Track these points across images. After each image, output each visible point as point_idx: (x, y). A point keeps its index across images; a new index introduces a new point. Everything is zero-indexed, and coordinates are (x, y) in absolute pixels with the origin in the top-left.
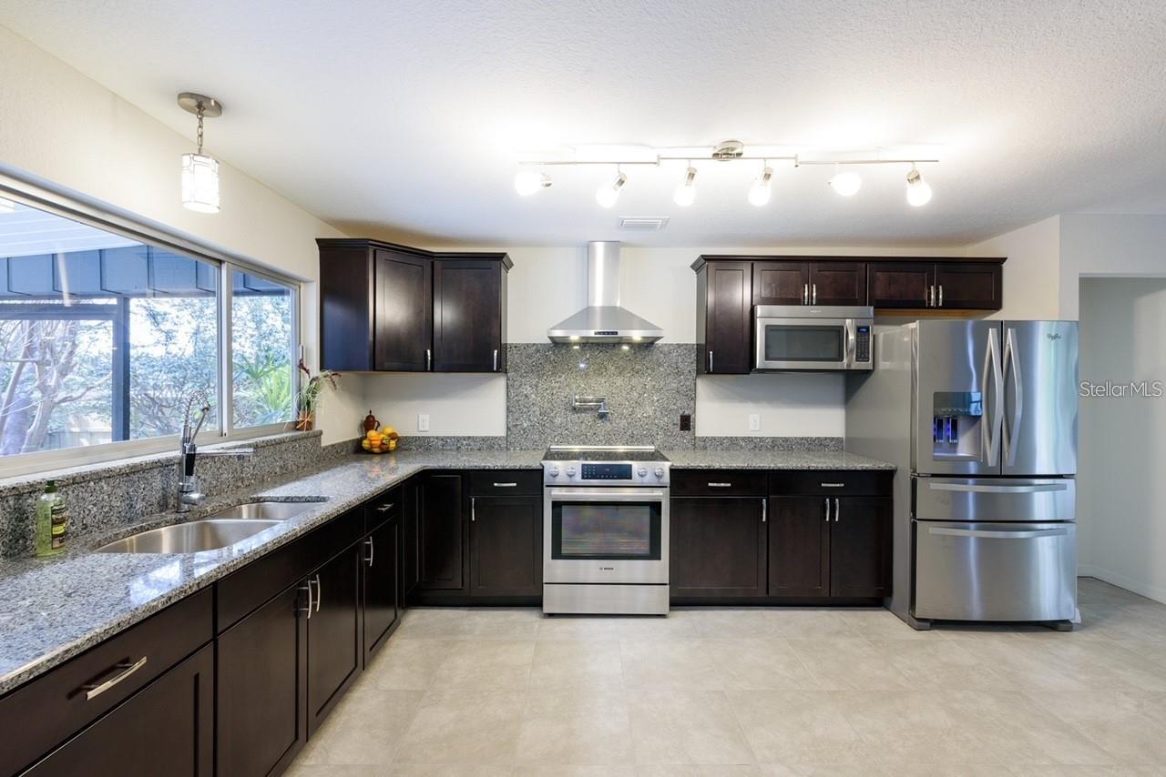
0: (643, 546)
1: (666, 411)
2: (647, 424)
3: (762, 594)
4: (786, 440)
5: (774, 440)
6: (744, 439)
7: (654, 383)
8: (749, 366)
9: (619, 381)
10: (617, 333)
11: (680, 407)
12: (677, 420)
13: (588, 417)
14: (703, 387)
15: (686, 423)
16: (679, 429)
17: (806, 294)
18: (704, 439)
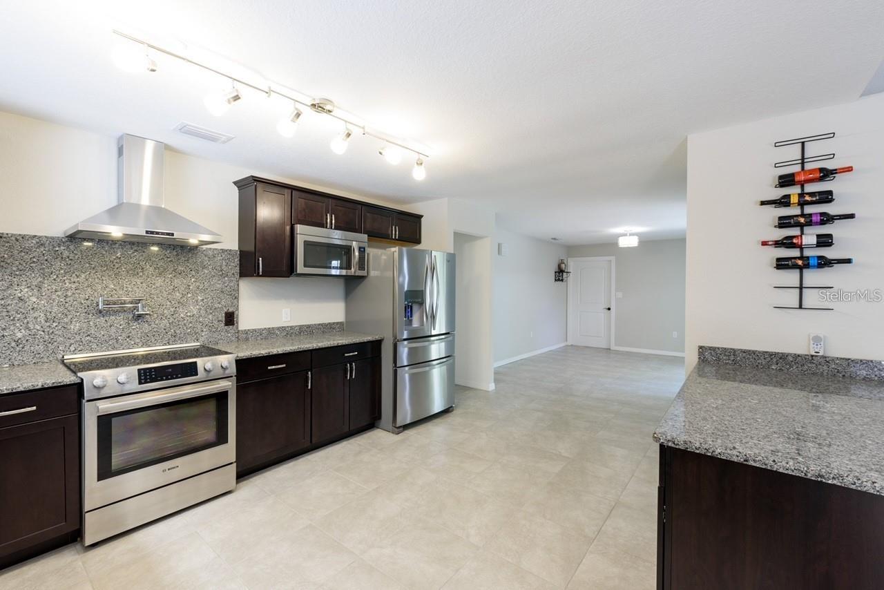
0: (209, 434)
1: (210, 309)
2: (191, 323)
3: (308, 444)
4: (309, 326)
5: (301, 327)
6: (278, 329)
7: (198, 284)
8: (290, 271)
9: (159, 282)
10: (173, 235)
11: (224, 305)
12: (222, 317)
13: (119, 320)
14: (247, 288)
15: (230, 319)
16: (223, 325)
17: (328, 221)
18: (246, 332)
